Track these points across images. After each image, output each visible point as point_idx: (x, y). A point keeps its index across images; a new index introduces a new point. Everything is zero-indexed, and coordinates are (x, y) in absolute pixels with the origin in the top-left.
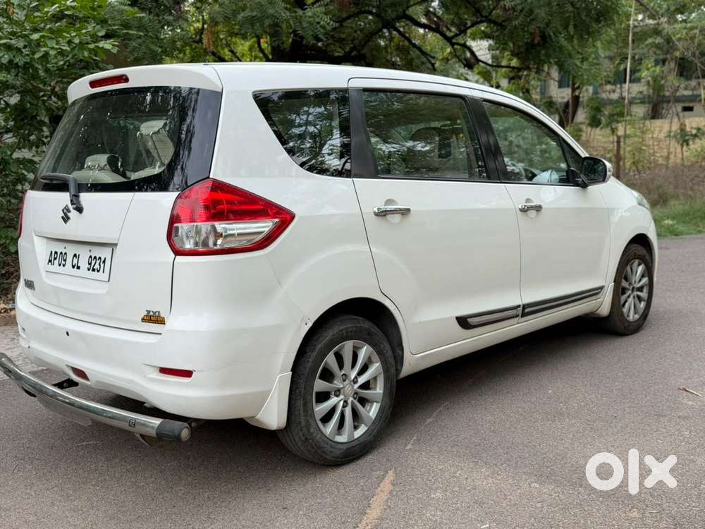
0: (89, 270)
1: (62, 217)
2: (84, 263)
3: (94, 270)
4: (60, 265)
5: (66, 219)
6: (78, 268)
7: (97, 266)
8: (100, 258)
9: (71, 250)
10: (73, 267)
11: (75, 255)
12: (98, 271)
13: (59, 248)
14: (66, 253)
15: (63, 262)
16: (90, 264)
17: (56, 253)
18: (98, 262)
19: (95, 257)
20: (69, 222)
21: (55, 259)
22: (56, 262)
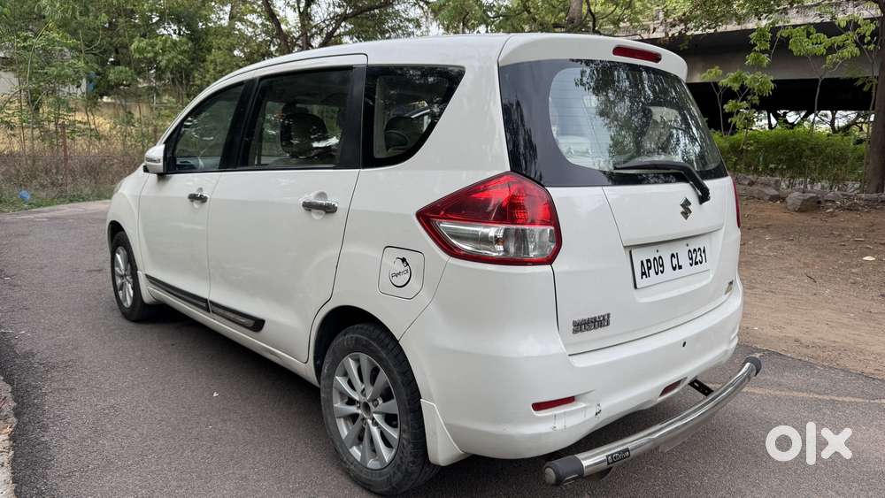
0: (691, 265)
1: (682, 213)
2: (684, 260)
3: (696, 263)
4: (657, 273)
5: (686, 213)
6: (680, 267)
7: (699, 258)
8: (699, 249)
9: (665, 252)
10: (674, 269)
11: (673, 255)
12: (701, 263)
13: (650, 254)
14: (660, 257)
15: (661, 269)
16: (691, 259)
17: (648, 261)
18: (698, 253)
19: (695, 250)
20: (690, 216)
21: (649, 268)
22: (652, 271)
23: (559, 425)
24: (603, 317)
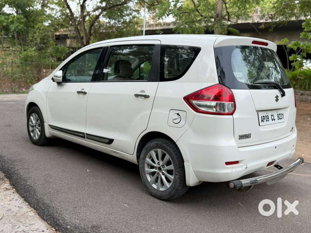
0: (278, 119)
1: (276, 100)
2: (276, 118)
3: (280, 119)
4: (267, 121)
5: (277, 100)
6: (274, 120)
7: (281, 117)
8: (281, 114)
9: (269, 114)
10: (272, 120)
11: (272, 115)
12: (282, 119)
13: (264, 114)
14: (268, 116)
15: (268, 120)
16: (278, 117)
17: (264, 116)
18: (281, 115)
19: (280, 114)
20: (279, 101)
21: (264, 119)
22: (265, 120)
23: (234, 170)
24: (249, 134)
